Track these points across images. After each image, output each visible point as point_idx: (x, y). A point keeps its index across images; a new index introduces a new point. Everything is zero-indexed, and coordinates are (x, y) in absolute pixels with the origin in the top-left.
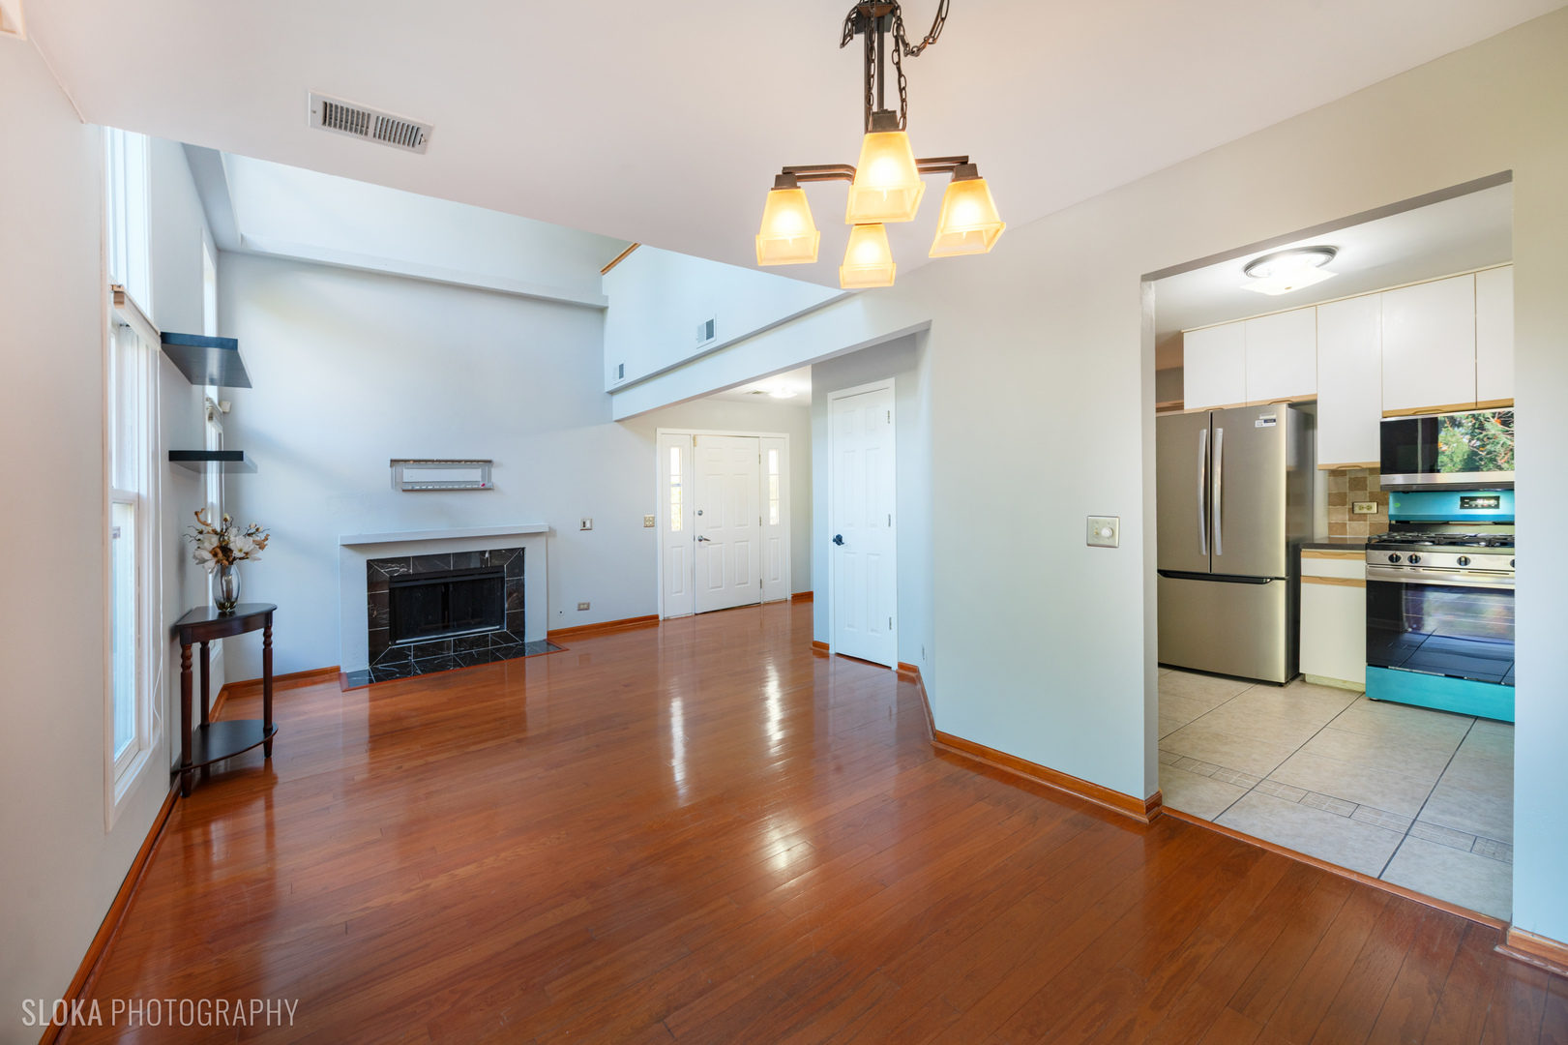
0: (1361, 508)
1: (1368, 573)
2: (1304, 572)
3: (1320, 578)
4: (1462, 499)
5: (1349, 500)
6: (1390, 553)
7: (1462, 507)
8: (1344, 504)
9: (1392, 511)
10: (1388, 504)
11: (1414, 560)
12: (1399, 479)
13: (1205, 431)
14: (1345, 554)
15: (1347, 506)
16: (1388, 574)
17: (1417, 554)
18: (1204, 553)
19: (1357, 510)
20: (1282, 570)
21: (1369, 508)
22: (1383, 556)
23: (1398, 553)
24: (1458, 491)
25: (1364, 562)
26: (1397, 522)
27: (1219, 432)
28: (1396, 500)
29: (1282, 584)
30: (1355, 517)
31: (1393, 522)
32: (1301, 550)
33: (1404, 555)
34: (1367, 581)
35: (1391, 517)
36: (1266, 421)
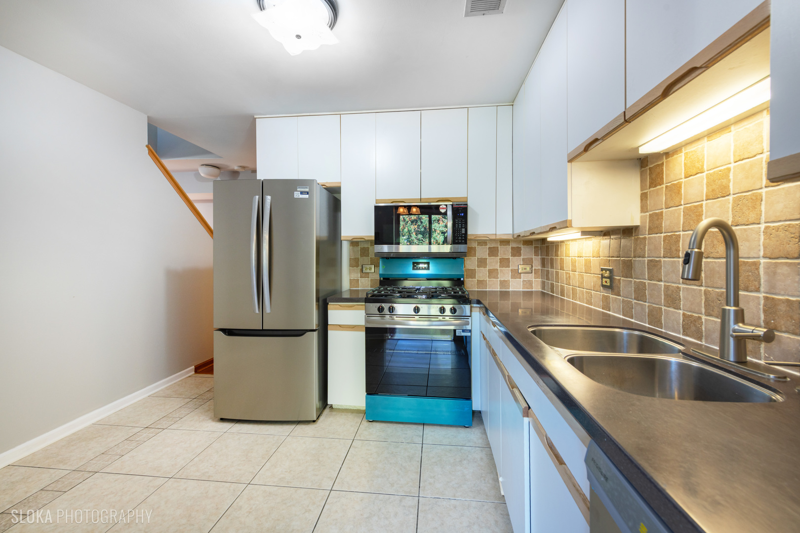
0: (367, 269)
1: (367, 321)
2: (330, 322)
3: (340, 326)
4: (414, 263)
5: (360, 264)
6: (378, 305)
7: (414, 269)
8: (357, 266)
9: (381, 272)
10: (379, 267)
11: (392, 310)
12: (385, 248)
13: (257, 197)
14: (354, 306)
15: (359, 268)
16: (378, 322)
17: (393, 304)
18: (257, 311)
19: (364, 271)
20: (314, 323)
21: (370, 269)
22: (374, 307)
23: (383, 305)
24: (412, 258)
25: (364, 311)
26: (384, 279)
27: (268, 199)
28: (384, 264)
29: (315, 334)
30: (364, 275)
31: (382, 279)
32: (328, 304)
33: (386, 306)
34: (366, 328)
35: (380, 275)
36: (302, 193)
